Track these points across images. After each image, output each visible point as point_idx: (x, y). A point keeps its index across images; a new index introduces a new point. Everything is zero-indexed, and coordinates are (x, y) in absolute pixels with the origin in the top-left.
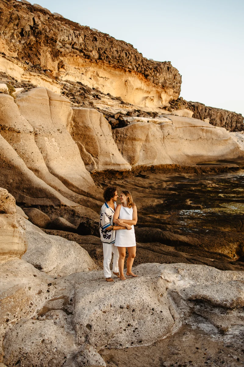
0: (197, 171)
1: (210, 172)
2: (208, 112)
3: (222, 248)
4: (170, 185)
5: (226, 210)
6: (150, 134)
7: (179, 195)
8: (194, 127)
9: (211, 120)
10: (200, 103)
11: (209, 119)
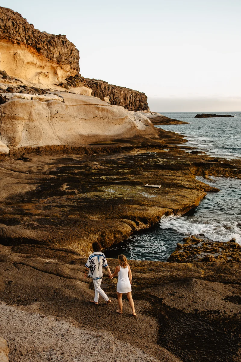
0: (88, 152)
1: (102, 152)
2: (111, 91)
3: (79, 241)
4: (53, 168)
5: (102, 194)
6: (33, 112)
7: (58, 179)
8: (89, 105)
9: (114, 98)
10: (103, 81)
11: (109, 98)
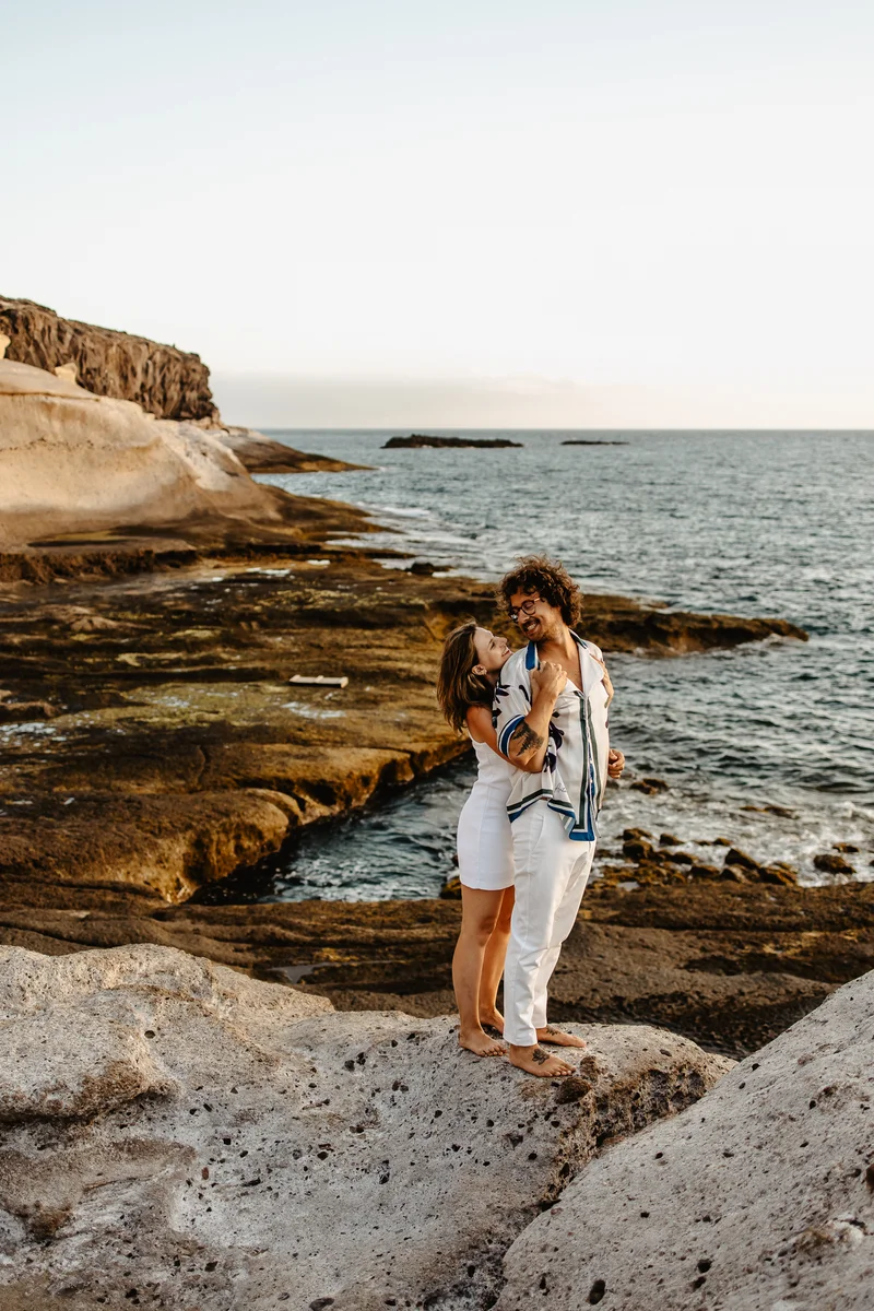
0: (35, 572)
1: (86, 571)
2: (72, 342)
3: (128, 862)
5: (147, 714)
8: (13, 394)
9: (84, 371)
10: (37, 305)
11: (73, 370)
